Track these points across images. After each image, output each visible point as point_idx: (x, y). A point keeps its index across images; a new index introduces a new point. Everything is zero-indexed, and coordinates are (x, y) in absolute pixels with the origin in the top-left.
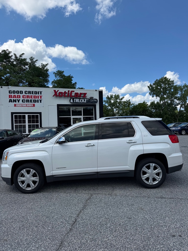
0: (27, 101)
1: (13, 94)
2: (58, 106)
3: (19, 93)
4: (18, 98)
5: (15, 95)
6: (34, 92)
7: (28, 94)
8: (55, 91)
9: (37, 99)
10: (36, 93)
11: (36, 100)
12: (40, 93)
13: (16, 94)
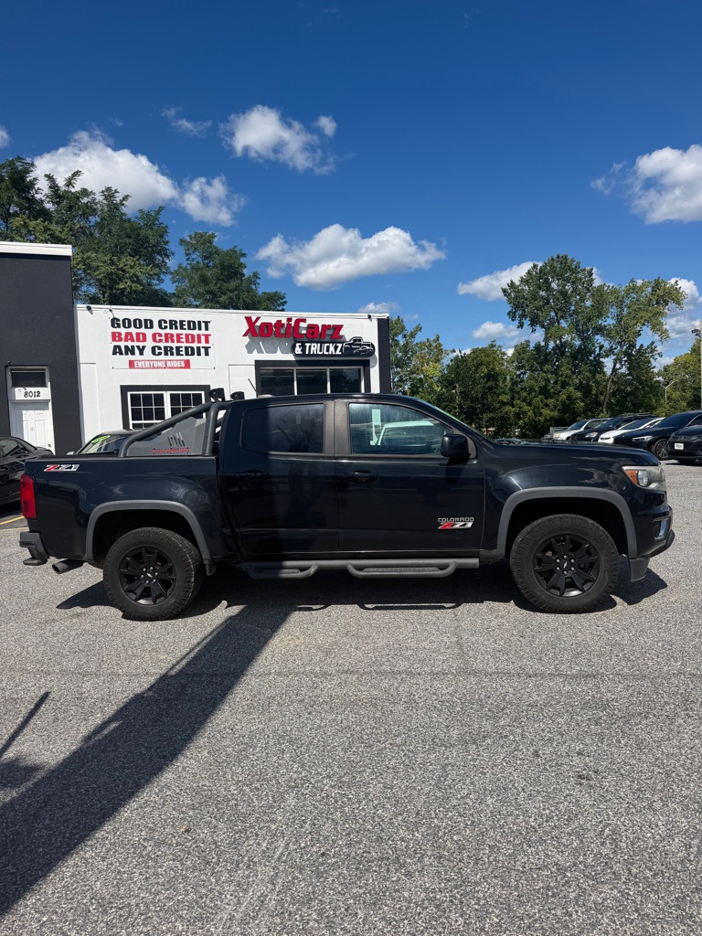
0: (168, 351)
1: (123, 331)
2: (258, 364)
3: (140, 327)
4: (138, 340)
5: (131, 334)
6: (186, 323)
7: (168, 331)
8: (249, 319)
9: (195, 345)
10: (192, 325)
11: (192, 348)
12: (203, 325)
13: (133, 330)
